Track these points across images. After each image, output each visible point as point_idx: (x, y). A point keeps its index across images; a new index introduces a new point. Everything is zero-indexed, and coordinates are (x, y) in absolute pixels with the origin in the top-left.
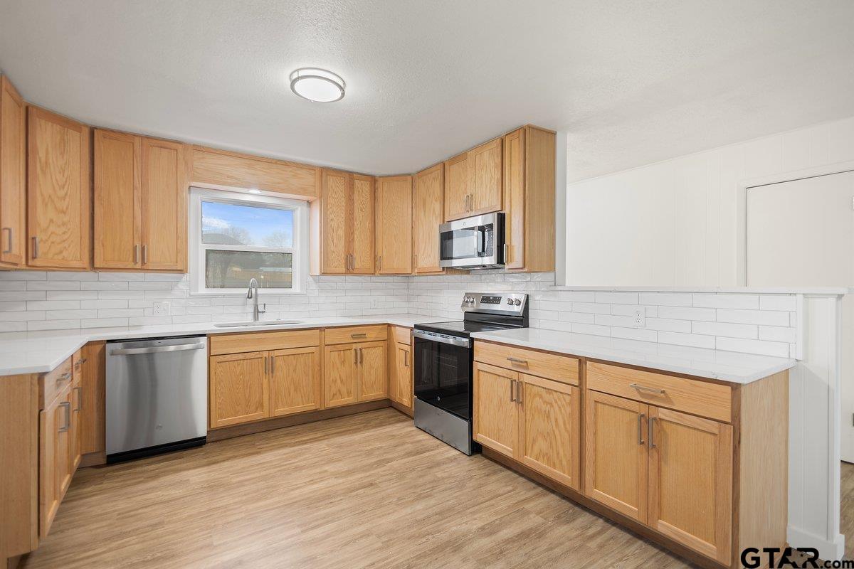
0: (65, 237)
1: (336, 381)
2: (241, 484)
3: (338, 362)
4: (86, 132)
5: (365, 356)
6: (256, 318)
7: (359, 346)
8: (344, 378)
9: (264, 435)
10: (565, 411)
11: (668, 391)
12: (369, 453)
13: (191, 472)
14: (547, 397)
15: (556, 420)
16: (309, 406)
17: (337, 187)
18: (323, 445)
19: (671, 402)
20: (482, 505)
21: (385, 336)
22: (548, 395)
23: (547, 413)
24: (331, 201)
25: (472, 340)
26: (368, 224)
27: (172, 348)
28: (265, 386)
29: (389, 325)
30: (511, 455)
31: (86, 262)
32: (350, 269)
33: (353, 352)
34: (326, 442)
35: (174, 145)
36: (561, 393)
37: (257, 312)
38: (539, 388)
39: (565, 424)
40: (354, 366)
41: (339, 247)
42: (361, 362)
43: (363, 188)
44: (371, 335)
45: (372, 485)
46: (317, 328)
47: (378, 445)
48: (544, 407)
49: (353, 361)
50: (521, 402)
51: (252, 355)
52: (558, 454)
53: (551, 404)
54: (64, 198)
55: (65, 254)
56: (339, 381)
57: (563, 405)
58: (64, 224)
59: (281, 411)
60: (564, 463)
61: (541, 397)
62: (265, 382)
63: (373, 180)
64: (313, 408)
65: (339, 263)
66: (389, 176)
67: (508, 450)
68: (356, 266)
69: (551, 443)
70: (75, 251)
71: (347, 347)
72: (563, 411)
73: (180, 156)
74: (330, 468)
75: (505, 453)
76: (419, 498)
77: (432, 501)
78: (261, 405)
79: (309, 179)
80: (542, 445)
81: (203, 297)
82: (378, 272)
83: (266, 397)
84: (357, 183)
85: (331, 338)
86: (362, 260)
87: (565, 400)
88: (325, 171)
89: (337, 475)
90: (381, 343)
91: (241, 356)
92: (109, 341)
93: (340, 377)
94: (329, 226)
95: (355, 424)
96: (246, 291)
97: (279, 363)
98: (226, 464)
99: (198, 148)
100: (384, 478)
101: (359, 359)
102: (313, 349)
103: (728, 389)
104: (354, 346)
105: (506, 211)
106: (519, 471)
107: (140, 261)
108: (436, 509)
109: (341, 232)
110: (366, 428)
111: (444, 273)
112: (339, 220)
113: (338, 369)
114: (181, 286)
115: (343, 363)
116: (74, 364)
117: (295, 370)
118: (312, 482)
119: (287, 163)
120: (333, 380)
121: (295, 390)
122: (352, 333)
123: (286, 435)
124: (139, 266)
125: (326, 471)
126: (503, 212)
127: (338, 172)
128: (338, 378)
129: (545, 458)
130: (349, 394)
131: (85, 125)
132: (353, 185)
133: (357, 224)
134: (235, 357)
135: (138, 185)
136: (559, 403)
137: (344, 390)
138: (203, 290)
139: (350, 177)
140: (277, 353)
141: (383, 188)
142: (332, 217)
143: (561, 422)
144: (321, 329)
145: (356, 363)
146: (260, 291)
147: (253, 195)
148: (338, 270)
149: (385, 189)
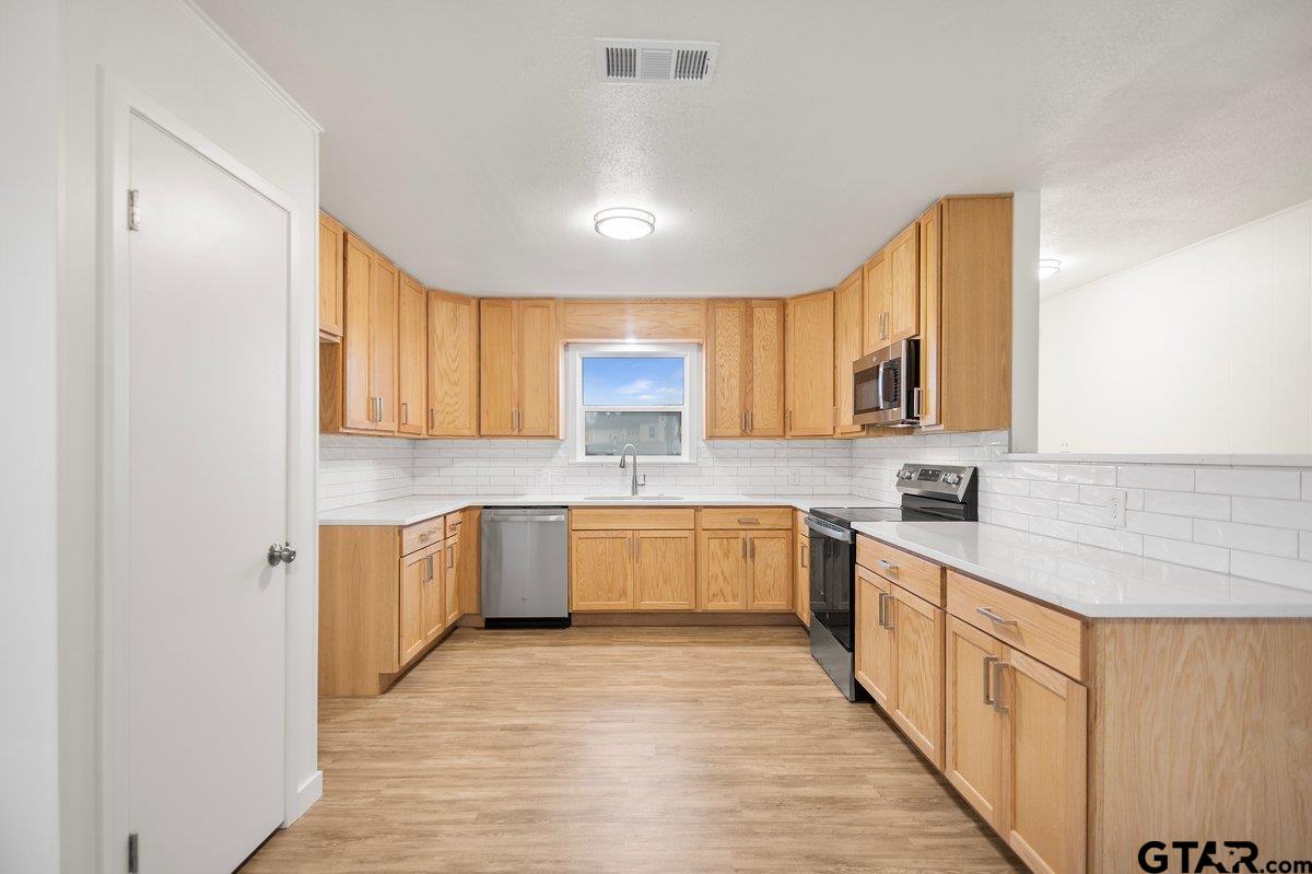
0: (457, 406)
1: (717, 577)
2: (574, 669)
3: (719, 553)
4: (474, 302)
5: (758, 550)
6: (635, 492)
7: (750, 534)
8: (727, 574)
9: (628, 629)
10: (930, 644)
11: (1020, 623)
12: (726, 670)
13: (539, 648)
14: (916, 623)
15: (923, 658)
16: (682, 604)
17: (730, 322)
18: (678, 651)
19: (1022, 641)
20: (807, 756)
21: (788, 524)
22: (915, 619)
23: (916, 646)
24: (720, 340)
25: (855, 533)
26: (774, 367)
27: (553, 518)
28: (629, 572)
29: (794, 510)
30: (884, 706)
31: (474, 431)
32: (747, 429)
33: (740, 541)
34: (685, 649)
35: (545, 302)
36: (926, 616)
37: (635, 484)
38: (908, 608)
40: (742, 561)
41: (731, 401)
42: (753, 556)
43: (767, 319)
44: (766, 521)
45: (696, 701)
46: (692, 507)
47: (742, 664)
48: (913, 638)
49: (741, 554)
50: (893, 629)
51: (615, 534)
52: (924, 711)
53: (919, 635)
54: (456, 371)
55: (457, 422)
56: (721, 578)
57: (928, 636)
58: (456, 395)
59: (648, 604)
60: (930, 724)
61: (911, 623)
62: (629, 566)
63: (782, 304)
64: (687, 607)
65: (732, 423)
66: (802, 296)
67: (883, 699)
68: (756, 426)
69: (919, 693)
70: (465, 421)
71: (731, 534)
72: (928, 644)
73: (552, 313)
74: (666, 675)
75: (880, 701)
76: (740, 727)
77: (751, 734)
78: (623, 594)
79: (693, 317)
80: (911, 695)
81: (582, 465)
82: (789, 433)
83: (630, 584)
84: (758, 313)
85: (707, 520)
86: (765, 416)
87: (929, 628)
88: (713, 303)
89: (667, 683)
90: (782, 533)
91: (602, 534)
92: (486, 507)
93: (722, 573)
94: (718, 374)
95: (736, 637)
96: (617, 459)
97: (646, 545)
98: (572, 648)
99: (570, 301)
100: (716, 699)
101: (750, 551)
102: (685, 534)
103: (1077, 624)
104: (742, 534)
105: (921, 337)
107: (517, 429)
108: (745, 744)
109: (735, 382)
110: (746, 644)
111: (864, 433)
112: (731, 366)
113: (719, 562)
114: (560, 453)
115: (727, 555)
116: (448, 524)
117: (664, 557)
118: (638, 683)
119: (663, 301)
120: (712, 576)
121: (665, 582)
122: (739, 517)
123: (650, 634)
124: (516, 433)
125: (659, 677)
126: (917, 338)
127: (730, 301)
128: (720, 574)
129: (914, 716)
130: (735, 597)
131: (474, 298)
132: (752, 315)
133: (758, 369)
134: (596, 534)
135: (515, 349)
136: (925, 632)
137: (728, 590)
138: (581, 457)
139: (747, 306)
140: (642, 534)
141: (796, 317)
142: (721, 362)
143: (926, 661)
144: (696, 508)
145: (745, 556)
146: (640, 459)
147: (632, 346)
148: (730, 432)
149: (798, 314)
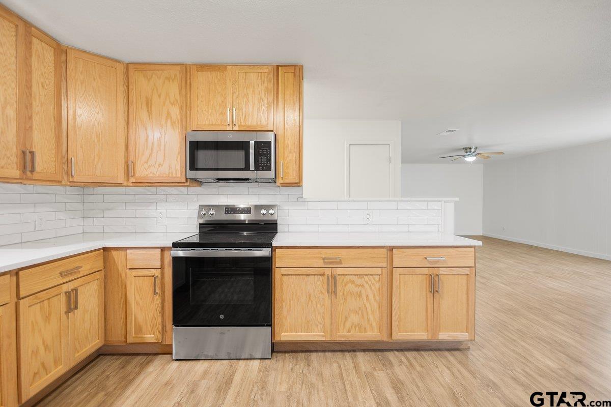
1: (38, 350)
5: (80, 298)
7: (72, 285)
8: (49, 342)
10: (375, 287)
14: (359, 281)
15: (367, 296)
19: (447, 263)
21: (100, 265)
22: (360, 280)
23: (359, 293)
29: (105, 249)
30: (323, 339)
33: (63, 298)
36: (371, 275)
38: (351, 276)
39: (374, 297)
40: (64, 316)
44: (86, 268)
46: (6, 274)
48: (356, 289)
49: (64, 309)
52: (368, 320)
53: (363, 286)
56: (42, 349)
57: (373, 284)
60: (374, 324)
61: (353, 282)
65: (7, 161)
67: (319, 336)
69: (362, 315)
71: (53, 292)
72: (373, 288)
75: (316, 339)
80: (354, 319)
84: (37, 44)
87: (375, 280)
90: (97, 276)
93: (44, 343)
101: (72, 301)
104: (65, 288)
106: (319, 349)
111: (188, 184)
113: (40, 331)
115: (47, 318)
120: (32, 352)
122: (62, 269)
128: (40, 345)
129: (357, 328)
130: (56, 362)
132: (30, 43)
136: (370, 283)
137: (50, 360)
143: (371, 297)
144: (12, 274)
145: (68, 311)
148: (6, 173)
